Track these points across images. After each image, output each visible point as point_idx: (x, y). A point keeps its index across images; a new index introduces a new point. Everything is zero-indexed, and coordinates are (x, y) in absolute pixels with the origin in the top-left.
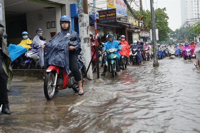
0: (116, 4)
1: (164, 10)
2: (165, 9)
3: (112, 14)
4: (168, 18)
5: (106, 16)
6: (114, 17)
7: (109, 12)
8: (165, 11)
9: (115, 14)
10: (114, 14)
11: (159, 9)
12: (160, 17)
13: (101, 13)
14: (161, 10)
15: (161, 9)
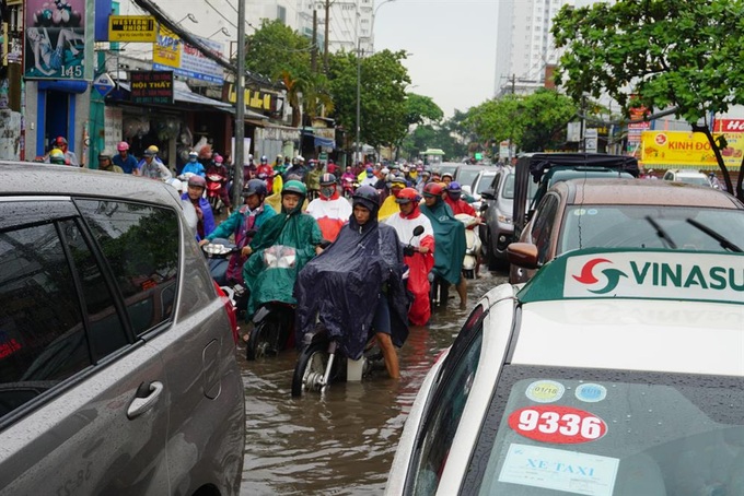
0: (186, 54)
1: (399, 57)
2: (402, 54)
3: (163, 85)
4: (409, 82)
5: (148, 86)
6: (168, 93)
7: (157, 77)
8: (402, 61)
9: (171, 85)
10: (168, 84)
11: (386, 52)
12: (383, 77)
13: (137, 78)
14: (392, 56)
15: (393, 52)
